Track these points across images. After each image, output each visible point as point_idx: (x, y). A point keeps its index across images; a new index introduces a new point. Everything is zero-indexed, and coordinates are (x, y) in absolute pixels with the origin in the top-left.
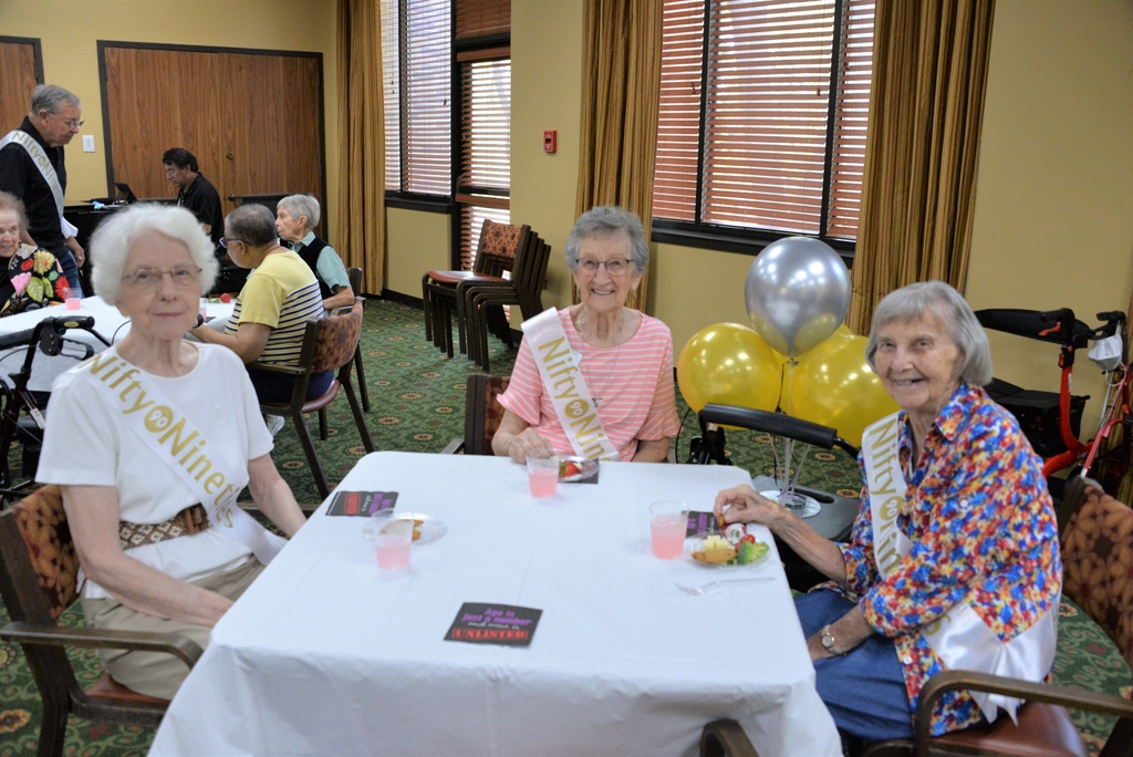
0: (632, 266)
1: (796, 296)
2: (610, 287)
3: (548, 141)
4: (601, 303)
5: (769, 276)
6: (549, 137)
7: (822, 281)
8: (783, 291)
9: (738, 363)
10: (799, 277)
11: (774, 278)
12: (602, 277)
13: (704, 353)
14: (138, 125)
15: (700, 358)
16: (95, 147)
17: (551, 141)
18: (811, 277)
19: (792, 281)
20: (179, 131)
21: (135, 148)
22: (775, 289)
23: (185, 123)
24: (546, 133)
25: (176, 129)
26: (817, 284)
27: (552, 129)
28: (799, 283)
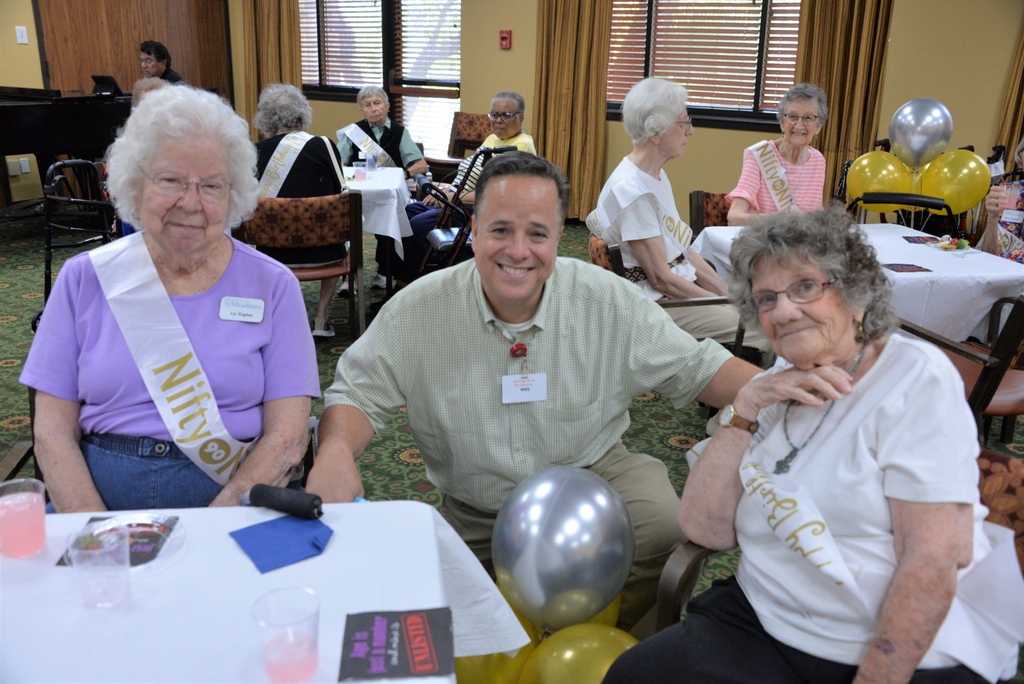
0: (818, 119)
1: (925, 132)
2: (803, 132)
3: (503, 39)
4: (798, 140)
5: (909, 122)
6: (505, 35)
7: (941, 121)
8: (919, 129)
9: (890, 172)
10: (928, 119)
11: (913, 122)
12: (799, 125)
13: (867, 170)
14: (67, 18)
15: (866, 173)
16: (29, 40)
17: (506, 39)
18: (935, 119)
19: (924, 123)
20: (106, 26)
21: (66, 40)
22: (913, 129)
23: (109, 17)
24: (501, 32)
25: (102, 23)
26: (939, 124)
27: (507, 29)
28: (928, 123)
